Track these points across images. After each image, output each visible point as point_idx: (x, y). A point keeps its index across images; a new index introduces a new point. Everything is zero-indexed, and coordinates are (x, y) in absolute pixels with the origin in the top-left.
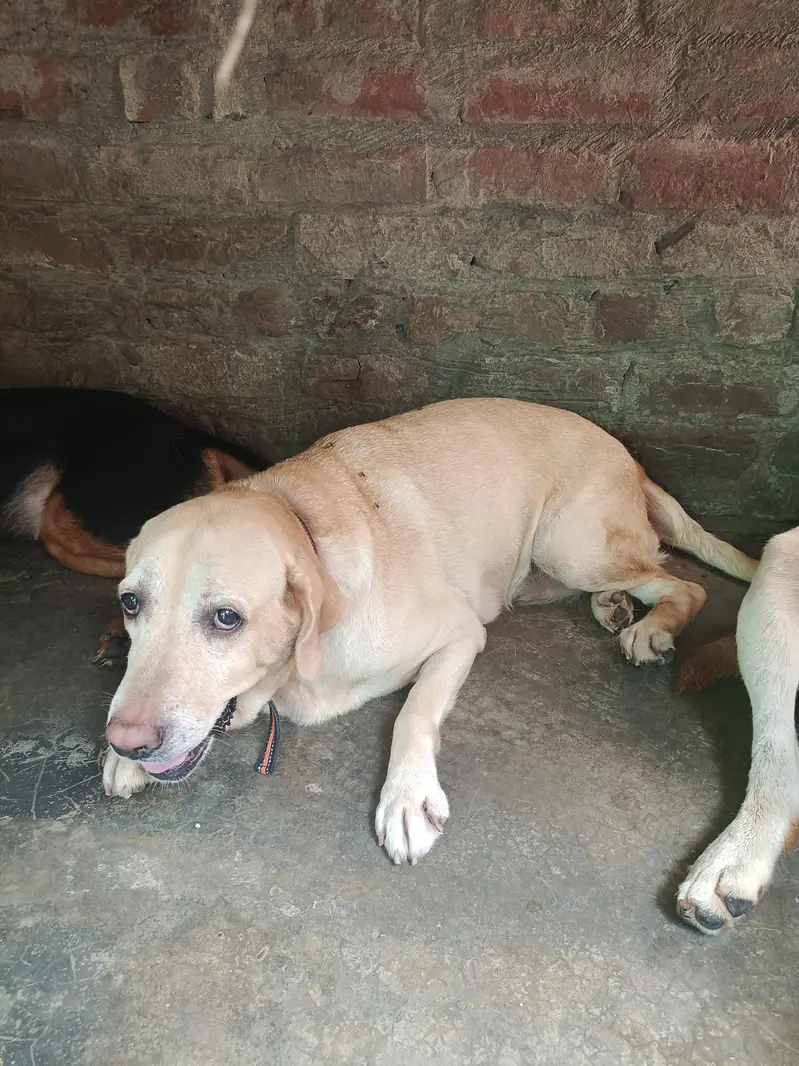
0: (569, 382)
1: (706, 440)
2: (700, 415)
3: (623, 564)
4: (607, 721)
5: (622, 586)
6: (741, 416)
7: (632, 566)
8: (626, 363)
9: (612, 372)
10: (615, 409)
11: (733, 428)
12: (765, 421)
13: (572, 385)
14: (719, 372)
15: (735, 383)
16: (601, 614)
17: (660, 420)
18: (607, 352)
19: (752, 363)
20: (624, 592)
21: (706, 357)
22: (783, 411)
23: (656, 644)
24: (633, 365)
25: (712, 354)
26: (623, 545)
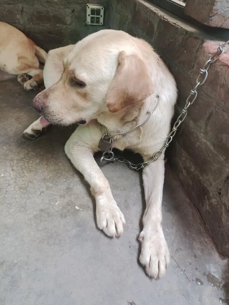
0: (5, 14)
1: (50, 33)
2: (46, 25)
3: (23, 66)
4: (18, 104)
5: (24, 72)
6: (57, 25)
7: (26, 66)
8: (21, 7)
9: (17, 11)
10: (22, 23)
11: (56, 29)
12: (64, 26)
13: (6, 15)
14: (48, 11)
15: (53, 14)
16: (19, 80)
17: (36, 27)
18: (14, 4)
19: (56, 8)
20: (25, 74)
21: (43, 6)
22: (68, 23)
23: (32, 85)
24: (23, 8)
25: (45, 5)
26: (23, 61)
